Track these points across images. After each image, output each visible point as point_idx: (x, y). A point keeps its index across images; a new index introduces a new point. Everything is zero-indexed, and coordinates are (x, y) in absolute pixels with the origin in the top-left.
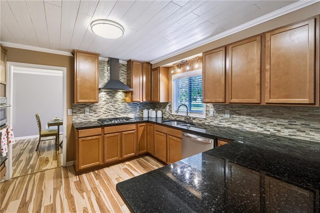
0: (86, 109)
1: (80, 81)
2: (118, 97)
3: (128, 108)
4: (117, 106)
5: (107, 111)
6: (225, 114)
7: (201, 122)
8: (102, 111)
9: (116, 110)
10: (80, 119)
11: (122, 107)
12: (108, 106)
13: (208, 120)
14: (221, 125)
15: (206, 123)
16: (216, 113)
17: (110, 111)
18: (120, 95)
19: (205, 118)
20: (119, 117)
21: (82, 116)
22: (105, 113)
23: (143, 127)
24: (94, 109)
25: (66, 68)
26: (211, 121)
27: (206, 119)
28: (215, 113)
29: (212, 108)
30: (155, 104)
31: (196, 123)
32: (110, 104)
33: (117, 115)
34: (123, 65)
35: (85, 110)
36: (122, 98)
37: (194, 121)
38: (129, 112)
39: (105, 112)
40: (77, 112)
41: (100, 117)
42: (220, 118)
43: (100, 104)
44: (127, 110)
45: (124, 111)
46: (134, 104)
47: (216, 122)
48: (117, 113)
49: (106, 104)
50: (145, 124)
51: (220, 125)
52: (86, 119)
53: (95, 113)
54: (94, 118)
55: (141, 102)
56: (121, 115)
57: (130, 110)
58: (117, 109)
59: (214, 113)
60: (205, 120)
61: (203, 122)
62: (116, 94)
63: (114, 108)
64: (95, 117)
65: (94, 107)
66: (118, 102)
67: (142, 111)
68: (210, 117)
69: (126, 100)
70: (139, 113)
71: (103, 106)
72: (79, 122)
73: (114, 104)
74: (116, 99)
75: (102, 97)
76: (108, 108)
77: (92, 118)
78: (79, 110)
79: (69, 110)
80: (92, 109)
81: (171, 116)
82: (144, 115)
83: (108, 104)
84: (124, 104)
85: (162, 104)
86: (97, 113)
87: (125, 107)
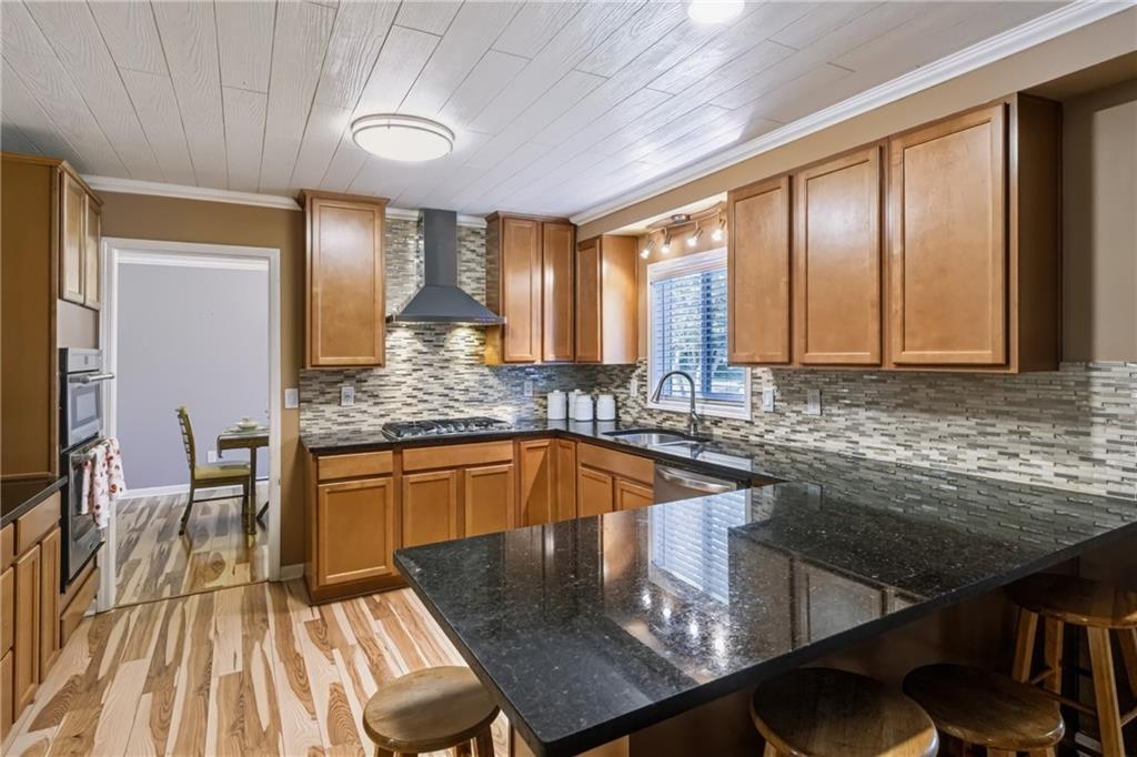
0: (344, 389)
1: (325, 294)
2: (457, 347)
3: (491, 387)
4: (450, 380)
5: (415, 397)
6: (806, 402)
7: (736, 435)
8: (397, 394)
9: (446, 392)
10: (324, 422)
11: (472, 384)
12: (420, 380)
13: (757, 426)
14: (794, 441)
15: (753, 438)
16: (782, 401)
17: (426, 397)
18: (462, 340)
19: (749, 419)
20: (458, 416)
21: (330, 411)
22: (410, 405)
23: (542, 453)
24: (371, 388)
25: (278, 251)
26: (769, 428)
27: (751, 423)
28: (778, 401)
29: (771, 384)
31: (723, 437)
32: (427, 370)
33: (451, 412)
34: (475, 232)
35: (340, 392)
36: (468, 350)
37: (717, 431)
38: (495, 401)
39: (409, 400)
40: (316, 397)
41: (393, 416)
42: (794, 418)
43: (394, 374)
44: (486, 394)
45: (476, 395)
46: (510, 371)
47: (781, 432)
48: (452, 403)
49: (414, 370)
50: (546, 444)
51: (792, 444)
52: (346, 423)
53: (376, 404)
54: (372, 421)
55: (536, 363)
56: (466, 410)
57: (499, 392)
58: (452, 389)
59: (774, 400)
60: (748, 425)
61: (742, 432)
62: (448, 336)
63: (442, 385)
64: (376, 417)
65: (371, 382)
66: (456, 364)
67: (545, 399)
68: (763, 414)
69: (482, 355)
70: (532, 405)
71: (403, 379)
72: (323, 431)
73: (441, 371)
74: (447, 355)
75: (400, 347)
76: (420, 386)
77: (364, 419)
78: (323, 393)
79: (288, 391)
80: (364, 389)
81: (646, 416)
82: (549, 409)
83: (421, 370)
84: (476, 370)
85: (616, 372)
86: (382, 403)
87: (480, 381)
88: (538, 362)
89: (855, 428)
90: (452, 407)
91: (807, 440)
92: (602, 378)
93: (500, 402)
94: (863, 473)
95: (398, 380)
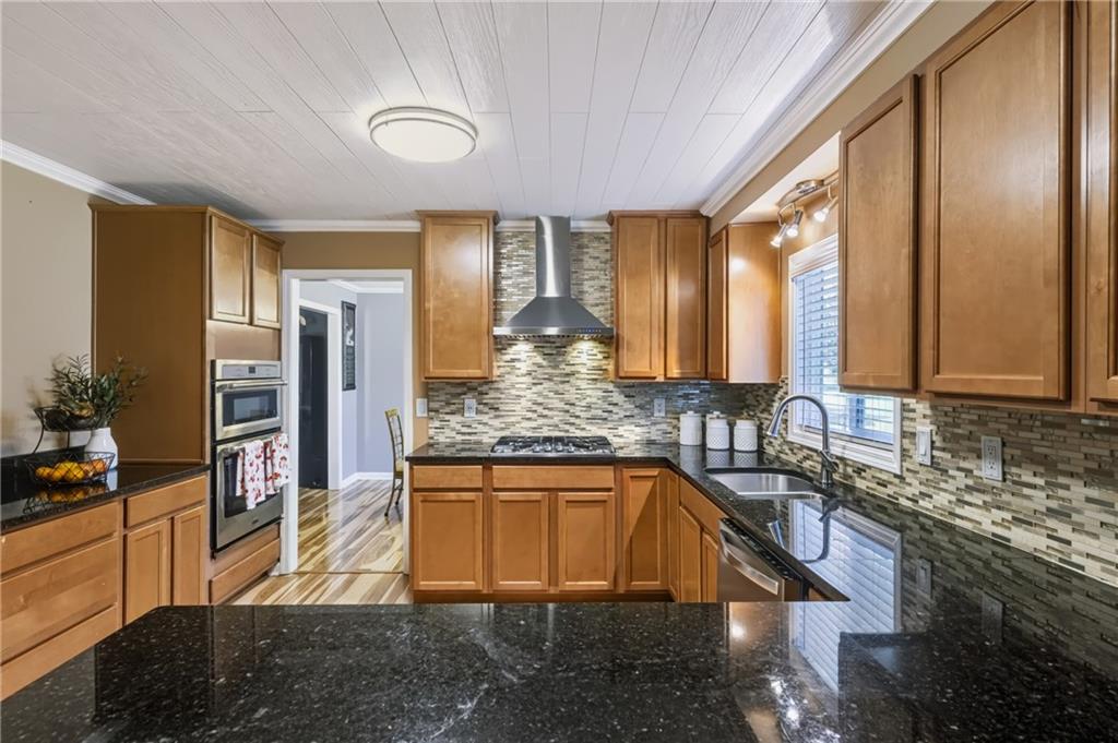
0: (466, 401)
1: (436, 309)
2: (578, 361)
3: (616, 404)
4: (571, 396)
5: (535, 411)
6: (979, 457)
7: (882, 492)
8: (517, 408)
9: (567, 407)
10: (449, 432)
11: (594, 400)
12: (539, 394)
13: (910, 485)
14: (962, 518)
15: (903, 502)
16: (944, 450)
17: (546, 412)
18: (585, 353)
19: (898, 473)
20: (579, 433)
21: (454, 420)
22: (529, 419)
24: (492, 401)
25: (410, 272)
26: (924, 489)
27: (901, 478)
28: (938, 449)
29: (928, 421)
30: (743, 392)
31: (868, 494)
32: (547, 384)
33: (572, 429)
34: (598, 237)
35: (463, 404)
36: (590, 364)
37: (860, 484)
38: (620, 419)
39: (530, 415)
40: (442, 407)
41: (512, 429)
42: (962, 480)
43: (513, 386)
44: (611, 412)
45: (599, 412)
46: (640, 390)
47: (942, 499)
48: (572, 420)
49: (534, 384)
50: (656, 473)
51: (958, 522)
52: (469, 434)
53: (497, 417)
54: (492, 433)
55: (657, 380)
56: (588, 427)
57: (626, 410)
58: (573, 404)
59: (933, 448)
60: (897, 481)
61: (890, 490)
62: (569, 349)
63: (562, 400)
64: (496, 430)
65: (492, 394)
66: (577, 379)
67: (678, 419)
68: (918, 468)
69: (606, 370)
70: (664, 426)
71: (522, 393)
72: (448, 440)
73: (561, 386)
74: (568, 369)
75: (518, 360)
76: (540, 400)
77: (481, 429)
78: (448, 404)
79: (419, 401)
80: (485, 401)
81: (787, 451)
82: (681, 433)
83: (541, 384)
84: (599, 385)
85: (761, 392)
86: (502, 416)
87: (603, 397)
88: (661, 379)
89: (1062, 514)
90: (573, 424)
91: (982, 519)
92: (750, 399)
93: (626, 420)
94: (1077, 599)
95: (518, 393)
